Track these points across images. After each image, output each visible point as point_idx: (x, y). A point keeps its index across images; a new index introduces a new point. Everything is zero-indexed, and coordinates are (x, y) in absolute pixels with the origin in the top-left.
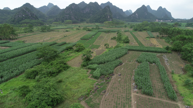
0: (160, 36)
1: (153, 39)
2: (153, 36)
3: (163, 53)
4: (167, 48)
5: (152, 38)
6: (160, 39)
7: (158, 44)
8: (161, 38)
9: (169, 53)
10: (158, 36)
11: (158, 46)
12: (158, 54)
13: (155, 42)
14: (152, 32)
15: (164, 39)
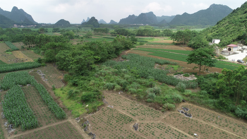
0: (25, 46)
1: (17, 51)
2: (16, 48)
3: (36, 67)
4: (40, 61)
5: (15, 50)
6: (27, 51)
7: (27, 58)
8: (28, 49)
9: (43, 66)
10: (23, 47)
11: (26, 60)
12: (31, 71)
13: (20, 55)
14: (13, 42)
15: (33, 50)
